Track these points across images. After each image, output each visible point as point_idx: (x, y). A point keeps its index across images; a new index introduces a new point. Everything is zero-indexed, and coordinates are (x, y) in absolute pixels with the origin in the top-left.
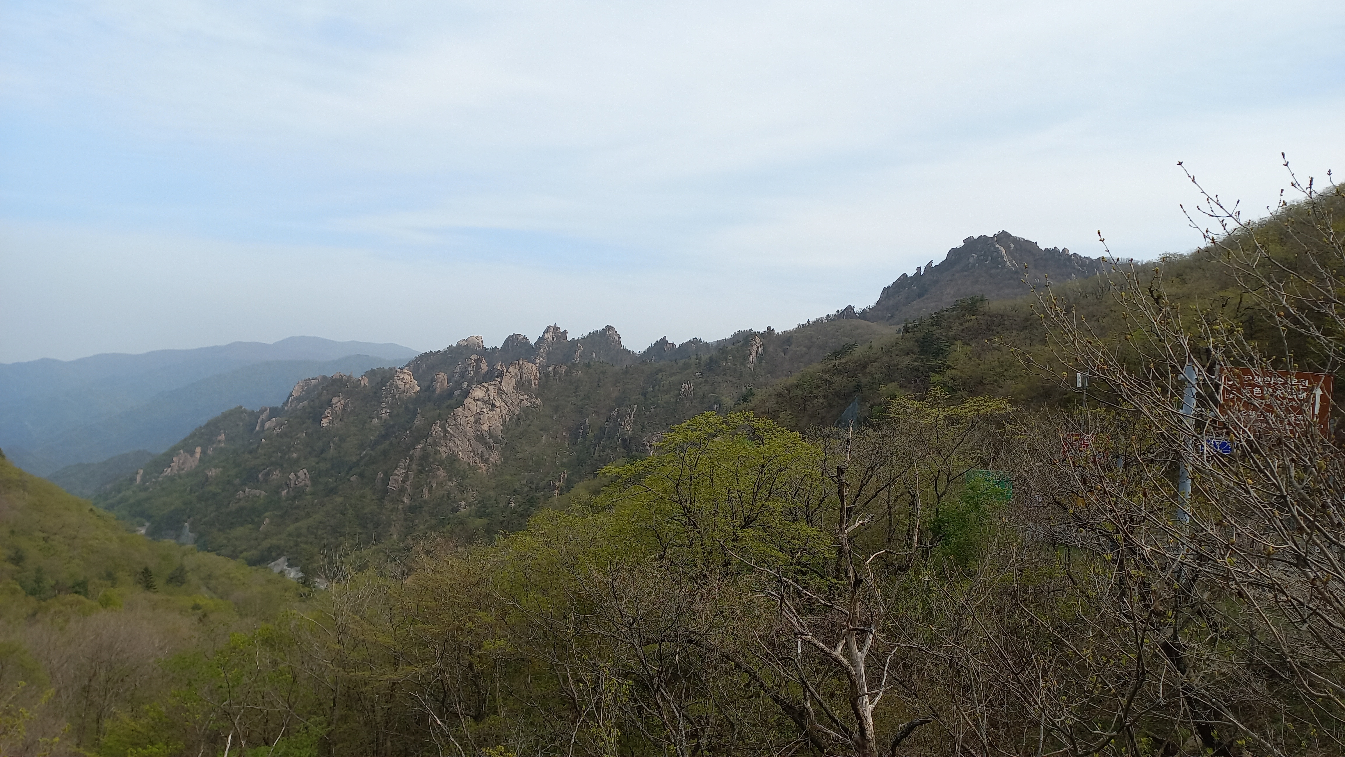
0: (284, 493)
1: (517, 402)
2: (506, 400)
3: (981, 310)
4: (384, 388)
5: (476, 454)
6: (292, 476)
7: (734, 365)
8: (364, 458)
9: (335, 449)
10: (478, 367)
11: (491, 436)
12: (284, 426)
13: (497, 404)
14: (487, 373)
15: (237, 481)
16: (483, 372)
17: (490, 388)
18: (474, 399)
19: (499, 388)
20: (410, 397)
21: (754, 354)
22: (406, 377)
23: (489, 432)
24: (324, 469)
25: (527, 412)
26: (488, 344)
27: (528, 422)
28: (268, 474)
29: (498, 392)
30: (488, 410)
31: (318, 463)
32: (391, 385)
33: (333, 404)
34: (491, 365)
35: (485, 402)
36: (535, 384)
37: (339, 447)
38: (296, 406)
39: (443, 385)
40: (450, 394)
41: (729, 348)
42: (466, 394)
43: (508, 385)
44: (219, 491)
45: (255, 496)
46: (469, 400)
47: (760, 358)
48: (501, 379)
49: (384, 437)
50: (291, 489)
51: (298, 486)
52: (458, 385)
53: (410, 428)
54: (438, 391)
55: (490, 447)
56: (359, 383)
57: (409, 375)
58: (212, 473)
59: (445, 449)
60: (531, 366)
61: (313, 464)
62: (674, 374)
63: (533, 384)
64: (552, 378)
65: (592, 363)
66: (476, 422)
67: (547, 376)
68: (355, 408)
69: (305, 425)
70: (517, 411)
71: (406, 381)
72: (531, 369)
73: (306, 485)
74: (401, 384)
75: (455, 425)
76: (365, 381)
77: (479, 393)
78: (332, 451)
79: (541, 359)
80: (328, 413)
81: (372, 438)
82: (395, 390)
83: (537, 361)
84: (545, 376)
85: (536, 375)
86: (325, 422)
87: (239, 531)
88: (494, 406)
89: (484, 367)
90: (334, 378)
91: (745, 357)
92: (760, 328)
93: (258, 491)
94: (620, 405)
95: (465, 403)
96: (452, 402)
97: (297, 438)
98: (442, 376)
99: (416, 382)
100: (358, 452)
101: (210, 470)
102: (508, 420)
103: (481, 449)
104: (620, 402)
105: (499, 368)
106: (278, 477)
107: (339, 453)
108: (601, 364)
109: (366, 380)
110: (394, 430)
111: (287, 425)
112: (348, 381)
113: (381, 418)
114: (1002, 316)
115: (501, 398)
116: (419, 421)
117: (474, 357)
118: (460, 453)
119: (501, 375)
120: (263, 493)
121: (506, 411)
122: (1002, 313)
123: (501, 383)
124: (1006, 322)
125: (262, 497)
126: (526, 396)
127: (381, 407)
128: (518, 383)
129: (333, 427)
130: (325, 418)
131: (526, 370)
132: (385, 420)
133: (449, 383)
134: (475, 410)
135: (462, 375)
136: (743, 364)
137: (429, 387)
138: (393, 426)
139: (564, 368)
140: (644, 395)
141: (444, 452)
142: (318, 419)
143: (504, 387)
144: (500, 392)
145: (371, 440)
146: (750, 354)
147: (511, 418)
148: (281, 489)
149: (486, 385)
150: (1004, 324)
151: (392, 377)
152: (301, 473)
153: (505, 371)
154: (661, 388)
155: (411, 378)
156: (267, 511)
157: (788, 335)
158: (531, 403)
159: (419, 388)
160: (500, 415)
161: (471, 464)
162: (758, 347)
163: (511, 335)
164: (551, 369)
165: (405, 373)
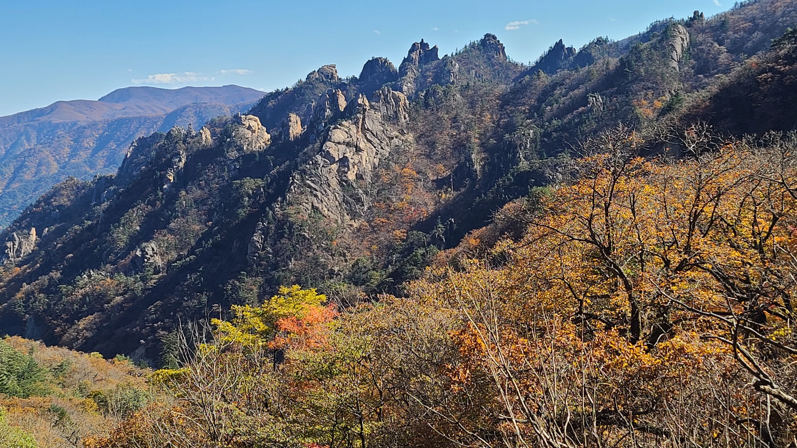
1: (386, 141)
2: (372, 140)
4: (228, 140)
10: (335, 103)
11: (360, 186)
13: (362, 145)
14: (347, 109)
16: (341, 109)
17: (351, 126)
18: (334, 142)
19: (363, 126)
20: (260, 148)
21: (679, 49)
22: (252, 123)
24: (173, 241)
25: (397, 152)
29: (362, 131)
30: (352, 154)
31: (165, 235)
32: (236, 135)
34: (349, 99)
35: (348, 145)
36: (404, 115)
39: (295, 129)
40: (305, 140)
42: (325, 137)
43: (373, 121)
46: (328, 144)
47: (686, 54)
48: (364, 115)
52: (313, 127)
54: (291, 137)
56: (200, 137)
57: (256, 121)
60: (399, 95)
61: (161, 236)
62: (576, 87)
63: (403, 117)
65: (472, 84)
67: (418, 105)
68: (199, 166)
70: (386, 151)
71: (253, 128)
72: (398, 98)
74: (247, 133)
76: (206, 134)
77: (339, 134)
79: (409, 84)
80: (169, 175)
82: (242, 141)
83: (405, 88)
84: (416, 106)
85: (405, 105)
86: (167, 188)
88: (358, 148)
89: (342, 101)
90: (170, 134)
91: (667, 54)
95: (324, 148)
98: (294, 119)
99: (265, 129)
102: (377, 164)
104: (511, 128)
105: (360, 101)
106: (124, 255)
108: (483, 84)
112: (187, 136)
115: (366, 138)
117: (328, 91)
118: (325, 209)
119: (363, 109)
121: (372, 153)
123: (364, 119)
126: (396, 133)
127: (228, 163)
128: (385, 118)
130: (167, 181)
131: (392, 100)
132: (235, 178)
133: (303, 126)
135: (318, 115)
136: (664, 63)
137: (281, 134)
139: (438, 94)
143: (368, 124)
146: (673, 49)
147: (380, 161)
149: (348, 124)
153: (368, 104)
155: (258, 125)
157: (723, 19)
158: (403, 140)
159: (269, 135)
160: (367, 159)
161: (339, 221)
162: (683, 40)
163: (371, 59)
164: (422, 96)
165: (251, 119)
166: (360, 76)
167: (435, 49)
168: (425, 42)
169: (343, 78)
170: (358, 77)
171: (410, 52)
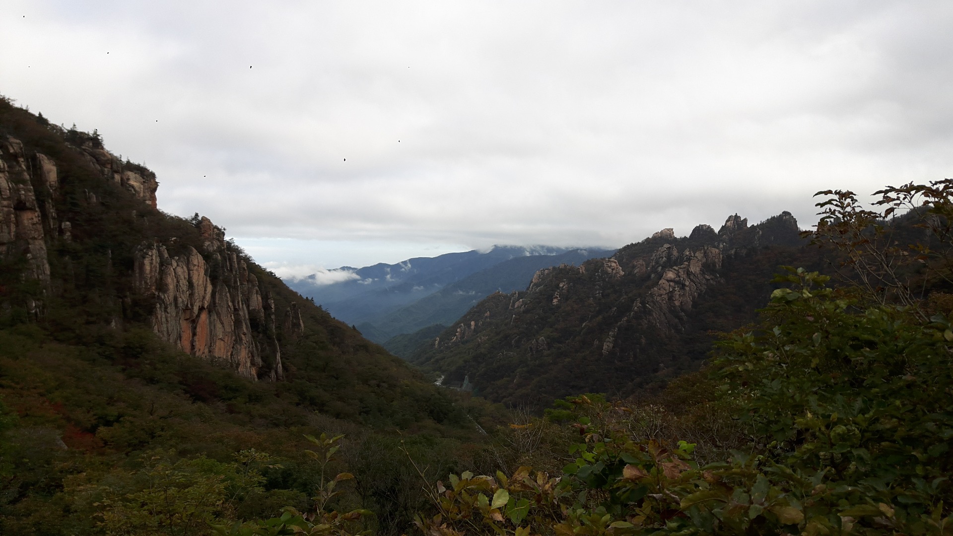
0: (530, 354)
1: (704, 281)
2: (694, 280)
4: (596, 274)
5: (671, 324)
6: (534, 341)
8: (584, 328)
9: (563, 322)
10: (670, 254)
11: (683, 310)
12: (527, 305)
13: (687, 283)
15: (498, 346)
16: (674, 258)
17: (680, 271)
18: (667, 280)
20: (617, 280)
22: (613, 264)
23: (681, 307)
24: (556, 337)
25: (713, 289)
26: (678, 235)
27: (714, 298)
28: (517, 340)
29: (687, 274)
30: (679, 288)
31: (551, 332)
32: (602, 271)
33: (560, 287)
34: (681, 251)
35: (677, 282)
36: (719, 265)
37: (566, 320)
38: (535, 290)
39: (641, 269)
40: (648, 277)
42: (660, 276)
43: (695, 268)
44: (487, 352)
45: (510, 357)
46: (662, 281)
49: (598, 312)
50: (534, 351)
51: (539, 348)
52: (654, 269)
54: (638, 275)
55: (682, 319)
56: (578, 271)
57: (615, 262)
58: (482, 339)
59: (645, 321)
60: (715, 251)
61: (548, 333)
63: (717, 266)
64: (733, 259)
65: (770, 245)
66: (669, 298)
67: (729, 257)
68: (576, 290)
69: (541, 304)
70: (704, 288)
71: (613, 267)
72: (715, 253)
73: (544, 348)
74: (610, 270)
75: (653, 302)
76: (583, 269)
77: (671, 275)
78: (561, 324)
79: (724, 244)
80: (557, 294)
81: (589, 312)
82: (605, 275)
83: (721, 246)
85: (720, 258)
86: (555, 301)
87: (500, 382)
88: (684, 285)
89: (675, 253)
90: (559, 268)
93: (512, 353)
95: (660, 283)
96: (649, 283)
97: (536, 313)
98: (641, 263)
99: (621, 268)
102: (697, 296)
103: (675, 321)
105: (687, 253)
106: (524, 342)
107: (566, 325)
108: (779, 246)
110: (605, 306)
111: (529, 304)
112: (570, 270)
113: (596, 297)
115: (690, 279)
116: (624, 299)
117: (666, 246)
118: (658, 324)
119: (689, 259)
120: (515, 354)
121: (694, 289)
123: (689, 265)
125: (515, 357)
126: (711, 276)
127: (595, 289)
128: (704, 265)
129: (561, 305)
130: (555, 298)
131: (710, 254)
132: (599, 299)
133: (647, 268)
134: (669, 289)
135: (657, 261)
137: (631, 271)
138: (605, 303)
139: (744, 251)
141: (645, 324)
142: (550, 298)
143: (692, 269)
144: (689, 274)
145: (589, 315)
147: (699, 295)
148: (527, 352)
149: (676, 268)
151: (602, 265)
153: (693, 255)
155: (617, 265)
156: (518, 367)
158: (716, 282)
159: (623, 273)
160: (690, 292)
161: (667, 333)
163: (698, 225)
164: (733, 252)
165: (612, 261)
166: (690, 237)
167: (745, 220)
168: (738, 215)
169: (677, 237)
170: (688, 237)
171: (727, 221)
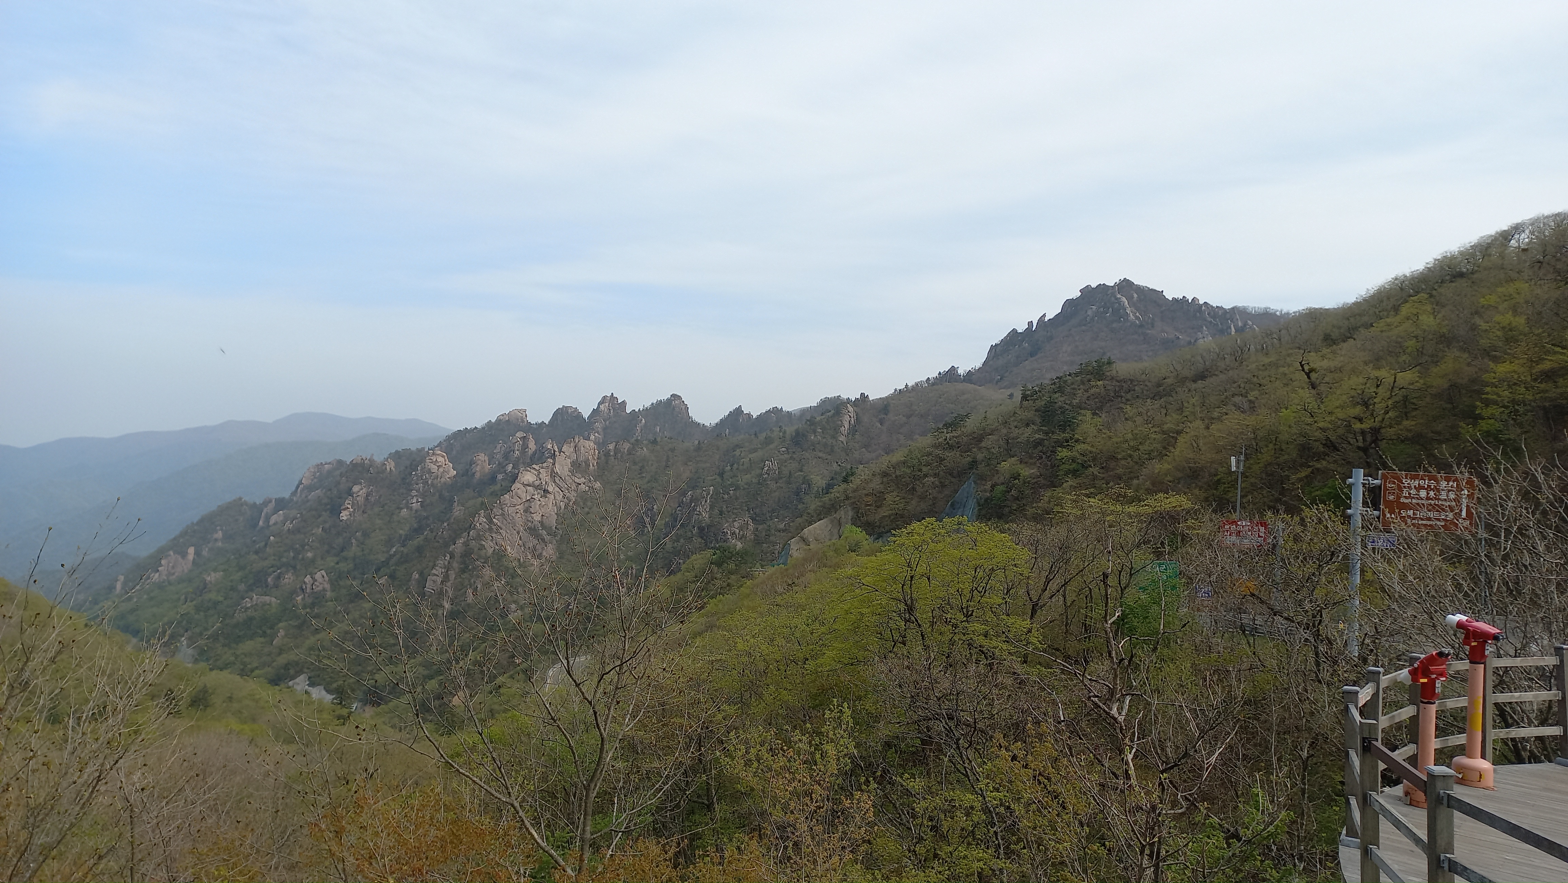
0: (299, 598)
1: (574, 487)
2: (560, 484)
3: (1108, 374)
4: (414, 473)
5: (527, 547)
6: (308, 579)
7: (824, 438)
8: (394, 555)
9: (358, 546)
10: (525, 446)
11: (544, 527)
12: (297, 521)
13: (550, 489)
14: (535, 453)
15: (242, 587)
16: (530, 452)
17: (541, 470)
18: (523, 484)
19: (553, 471)
20: (445, 483)
21: (847, 426)
22: (440, 459)
23: (541, 522)
24: (346, 570)
25: (584, 498)
26: (533, 419)
27: (586, 509)
28: (279, 577)
29: (551, 475)
30: (539, 496)
31: (337, 563)
32: (422, 469)
33: (354, 493)
34: (540, 444)
35: (537, 488)
36: (593, 464)
37: (362, 544)
38: (307, 496)
39: (483, 468)
40: (493, 479)
41: (818, 419)
42: (514, 478)
43: (563, 466)
44: (221, 599)
45: (264, 604)
46: (517, 485)
47: (853, 430)
48: (554, 459)
49: (418, 530)
50: (306, 595)
51: (315, 591)
52: (502, 467)
53: (448, 520)
54: (478, 475)
55: (543, 540)
56: (384, 467)
57: (443, 456)
58: (212, 577)
59: (490, 543)
60: (587, 443)
61: (332, 564)
62: (755, 450)
63: (591, 465)
64: (613, 458)
65: (659, 439)
66: (526, 511)
67: (607, 454)
68: (380, 498)
69: (321, 519)
70: (573, 496)
71: (440, 464)
72: (588, 447)
73: (324, 590)
74: (434, 468)
75: (502, 514)
76: (391, 465)
77: (528, 477)
78: (354, 550)
79: (597, 434)
80: (348, 503)
81: (401, 532)
82: (427, 475)
83: (594, 438)
84: (605, 455)
85: (594, 454)
86: (344, 516)
87: (248, 646)
88: (546, 491)
89: (532, 446)
90: (354, 462)
91: (837, 430)
92: (854, 395)
93: (267, 598)
94: (694, 488)
95: (512, 489)
96: (497, 487)
97: (313, 534)
98: (482, 457)
99: (451, 465)
100: (385, 550)
101: (209, 574)
102: (563, 507)
103: (532, 542)
104: (693, 483)
105: (549, 446)
106: (291, 581)
107: (363, 551)
108: (669, 440)
109: (393, 464)
110: (429, 522)
111: (300, 519)
112: (371, 466)
113: (411, 509)
114: (1132, 381)
115: (555, 482)
116: (458, 511)
117: (519, 434)
118: (508, 548)
119: (553, 455)
120: (273, 599)
121: (560, 497)
122: (1131, 378)
123: (554, 464)
124: (1136, 388)
125: (274, 605)
126: (583, 480)
127: (411, 495)
128: (573, 464)
129: (354, 520)
130: (344, 509)
131: (582, 448)
132: (416, 511)
133: (490, 465)
134: (525, 497)
135: (506, 456)
136: (834, 437)
137: (467, 471)
138: (427, 518)
139: (626, 446)
140: (721, 474)
141: (489, 547)
142: (336, 510)
143: (558, 469)
144: (553, 475)
145: (401, 535)
146: (842, 425)
147: (567, 506)
148: (294, 595)
149: (537, 467)
150: (1134, 390)
151: (423, 461)
152: (318, 576)
153: (558, 450)
154: (741, 467)
155: (445, 461)
156: (280, 621)
157: (885, 403)
158: (589, 487)
159: (455, 472)
160: (554, 503)
161: (522, 560)
162: (850, 417)
163: (560, 407)
164: (611, 447)
165: (438, 455)
166: (550, 422)
167: (624, 402)
168: (613, 395)
169: (532, 423)
170: (547, 423)
171: (599, 404)
